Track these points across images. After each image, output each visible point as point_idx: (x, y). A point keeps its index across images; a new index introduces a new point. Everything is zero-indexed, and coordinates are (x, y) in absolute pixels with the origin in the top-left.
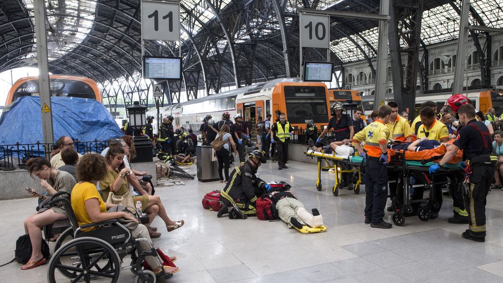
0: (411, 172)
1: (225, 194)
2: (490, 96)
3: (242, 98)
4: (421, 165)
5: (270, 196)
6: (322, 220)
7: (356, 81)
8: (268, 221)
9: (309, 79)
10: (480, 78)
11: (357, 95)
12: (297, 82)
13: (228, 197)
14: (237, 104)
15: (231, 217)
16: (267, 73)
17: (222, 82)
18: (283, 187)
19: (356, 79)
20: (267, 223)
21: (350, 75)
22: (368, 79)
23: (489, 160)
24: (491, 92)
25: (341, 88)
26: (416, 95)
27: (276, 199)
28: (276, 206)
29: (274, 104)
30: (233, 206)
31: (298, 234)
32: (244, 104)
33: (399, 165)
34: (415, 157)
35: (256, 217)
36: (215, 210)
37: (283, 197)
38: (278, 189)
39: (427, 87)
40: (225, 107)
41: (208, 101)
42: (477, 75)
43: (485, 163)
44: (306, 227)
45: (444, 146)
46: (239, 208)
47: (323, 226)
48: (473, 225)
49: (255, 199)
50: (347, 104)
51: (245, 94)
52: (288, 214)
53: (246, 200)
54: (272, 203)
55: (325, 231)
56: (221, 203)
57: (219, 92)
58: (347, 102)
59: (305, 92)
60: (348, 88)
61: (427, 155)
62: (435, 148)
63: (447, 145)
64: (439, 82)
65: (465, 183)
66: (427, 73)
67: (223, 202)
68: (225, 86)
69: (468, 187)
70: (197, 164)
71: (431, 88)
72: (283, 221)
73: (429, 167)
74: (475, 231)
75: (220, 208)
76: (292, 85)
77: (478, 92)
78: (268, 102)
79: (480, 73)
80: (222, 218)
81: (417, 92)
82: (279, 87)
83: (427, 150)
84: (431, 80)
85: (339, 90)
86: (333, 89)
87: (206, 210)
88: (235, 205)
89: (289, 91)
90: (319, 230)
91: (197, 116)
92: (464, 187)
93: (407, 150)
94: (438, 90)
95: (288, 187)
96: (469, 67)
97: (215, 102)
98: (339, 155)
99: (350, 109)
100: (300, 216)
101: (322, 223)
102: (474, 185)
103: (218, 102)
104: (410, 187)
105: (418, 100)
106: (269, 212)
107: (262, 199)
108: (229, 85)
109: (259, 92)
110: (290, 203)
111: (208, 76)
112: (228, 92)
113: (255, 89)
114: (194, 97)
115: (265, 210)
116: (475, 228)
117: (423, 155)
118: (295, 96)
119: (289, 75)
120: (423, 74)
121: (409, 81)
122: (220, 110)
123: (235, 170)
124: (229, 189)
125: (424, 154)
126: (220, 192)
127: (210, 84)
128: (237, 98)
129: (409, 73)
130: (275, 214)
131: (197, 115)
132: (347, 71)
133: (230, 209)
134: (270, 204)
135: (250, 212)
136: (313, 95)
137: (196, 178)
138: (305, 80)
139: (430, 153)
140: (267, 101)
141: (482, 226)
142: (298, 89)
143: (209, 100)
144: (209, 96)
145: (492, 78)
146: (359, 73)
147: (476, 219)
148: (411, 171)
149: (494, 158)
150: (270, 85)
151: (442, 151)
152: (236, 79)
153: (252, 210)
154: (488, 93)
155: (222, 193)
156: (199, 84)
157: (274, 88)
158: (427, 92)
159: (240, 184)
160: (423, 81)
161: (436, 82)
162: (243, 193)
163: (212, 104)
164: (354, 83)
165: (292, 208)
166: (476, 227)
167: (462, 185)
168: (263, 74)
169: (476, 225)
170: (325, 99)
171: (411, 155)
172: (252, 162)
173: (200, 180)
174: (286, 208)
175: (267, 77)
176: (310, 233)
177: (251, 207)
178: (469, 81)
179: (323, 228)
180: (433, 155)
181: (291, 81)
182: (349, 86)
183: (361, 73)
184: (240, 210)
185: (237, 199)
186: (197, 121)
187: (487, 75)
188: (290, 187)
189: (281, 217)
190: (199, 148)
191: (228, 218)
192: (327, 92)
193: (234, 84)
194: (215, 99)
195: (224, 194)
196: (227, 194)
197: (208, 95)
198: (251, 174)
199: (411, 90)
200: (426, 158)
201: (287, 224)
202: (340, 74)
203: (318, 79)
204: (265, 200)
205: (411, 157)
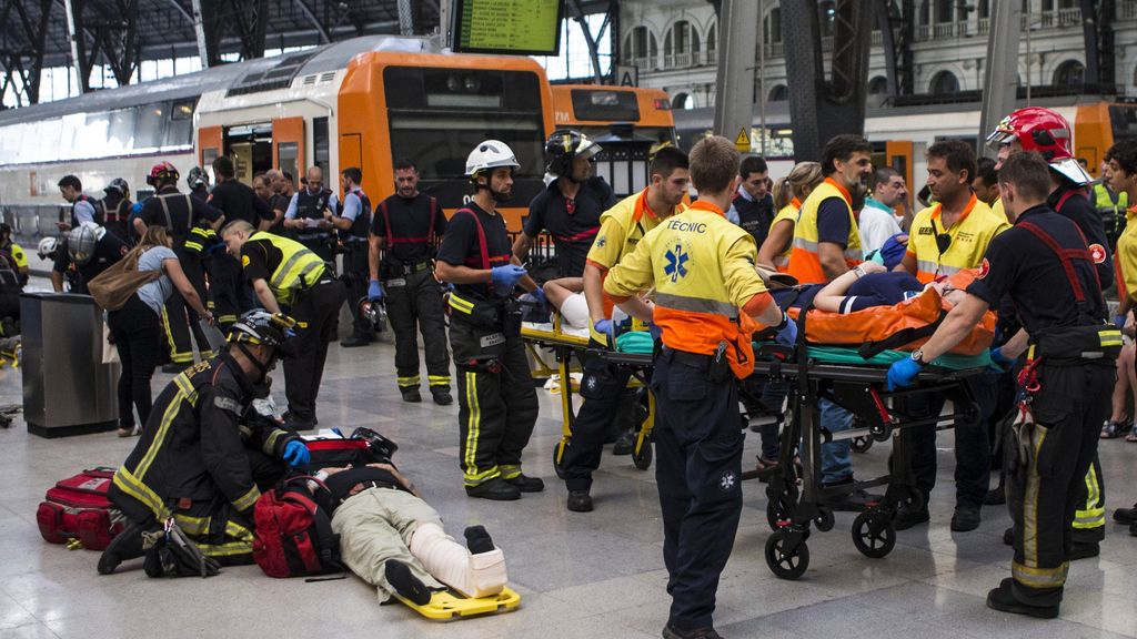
0: (828, 388)
1: (131, 482)
2: (1109, 121)
3: (218, 108)
4: (860, 359)
5: (312, 485)
6: (503, 567)
7: (661, 53)
8: (301, 581)
9: (474, 44)
10: (1081, 58)
11: (661, 104)
12: (433, 51)
13: (143, 493)
14: (202, 131)
15: (155, 572)
16: (326, 11)
17: (145, 41)
18: (363, 450)
19: (661, 45)
20: (296, 587)
21: (641, 31)
22: (703, 47)
23: (1095, 344)
24: (1110, 108)
25: (603, 80)
26: (868, 111)
27: (332, 497)
28: (334, 523)
29: (343, 135)
30: (162, 527)
31: (414, 623)
32: (226, 129)
33: (784, 361)
34: (838, 331)
35: (256, 568)
36: (89, 546)
37: (360, 486)
38: (346, 456)
39: (909, 83)
40: (149, 139)
41: (82, 116)
42: (1071, 46)
43: (1084, 354)
44: (445, 596)
45: (935, 292)
46: (189, 536)
47: (506, 591)
48: (1029, 563)
49: (252, 496)
50: (615, 139)
51: (232, 93)
52: (376, 550)
53: (217, 502)
54: (315, 510)
55: (515, 609)
56: (116, 516)
57: (133, 80)
58: (614, 130)
59: (462, 91)
60: (627, 80)
61: (882, 327)
62: (907, 300)
63: (945, 290)
64: (950, 68)
65: (1019, 425)
66: (908, 35)
67: (124, 514)
68: (155, 57)
69: (1028, 438)
70: (24, 365)
71: (923, 86)
72: (360, 579)
73: (888, 366)
74: (1030, 583)
75: (113, 536)
76: (413, 62)
77: (1072, 105)
78: (321, 125)
79: (1081, 40)
80: (118, 576)
81: (872, 99)
82: (364, 67)
83: (881, 307)
84: (921, 58)
85: (596, 86)
86: (578, 81)
87: (54, 549)
88: (169, 525)
89: (402, 85)
90: (492, 604)
91: (33, 174)
92: (1015, 439)
93: (812, 307)
94: (946, 94)
95: (385, 448)
96: (1046, 19)
97: (111, 118)
98: (575, 328)
99: (623, 159)
100: (424, 555)
101: (504, 579)
102: (1044, 429)
103: (123, 119)
104: (823, 439)
105: (874, 128)
106: (306, 545)
107: (280, 499)
108: (174, 55)
109: (286, 84)
110: (387, 510)
111: (87, 12)
112: (166, 80)
113: (272, 74)
114: (24, 95)
115: (288, 541)
116: (1033, 576)
117: (866, 327)
118: (427, 107)
119: (409, 24)
120: (896, 37)
121: (840, 61)
122: (130, 150)
123: (172, 389)
124: (146, 463)
125: (871, 323)
126: (110, 475)
127: (95, 49)
128: (201, 106)
129: (843, 34)
130: (327, 552)
131: (35, 167)
132: (630, 15)
133: (150, 538)
134: (308, 514)
135: (230, 549)
136: (494, 102)
137: (19, 420)
138: (458, 48)
139: (889, 320)
140: (316, 121)
141: (1054, 571)
142: (437, 79)
143: (87, 110)
144: (88, 96)
145: (1118, 60)
146: (671, 25)
147: (1038, 545)
148: (826, 382)
149: (1111, 338)
150: (330, 61)
151: (929, 311)
152: (200, 31)
153: (238, 539)
154: (1102, 111)
155: (120, 475)
156: (49, 44)
157: (344, 72)
158: (907, 101)
159: (195, 439)
160: (895, 60)
161: (940, 68)
162: (206, 477)
163: (100, 124)
164: (653, 63)
165: (395, 526)
166: (1034, 572)
167: (1007, 430)
168: (309, 15)
169: (1035, 564)
170: (539, 120)
171: (826, 327)
172: (242, 360)
173: (34, 429)
174: (371, 528)
175: (325, 28)
176: (457, 617)
177: (233, 528)
178: (1046, 67)
179: (507, 597)
180: (900, 326)
181: (409, 49)
182: (632, 72)
183: (681, 26)
184: (190, 543)
185: (178, 500)
186: (34, 193)
187: (1104, 49)
188: (392, 447)
189: (351, 564)
190: (31, 301)
191: (143, 573)
192: (547, 94)
193: (194, 52)
194: (111, 107)
195: (128, 483)
196: (137, 482)
197: (86, 88)
198: (239, 402)
199: (851, 93)
200: (876, 337)
201: (374, 587)
202: (604, 26)
203: (506, 43)
204: (291, 501)
205: (826, 332)
